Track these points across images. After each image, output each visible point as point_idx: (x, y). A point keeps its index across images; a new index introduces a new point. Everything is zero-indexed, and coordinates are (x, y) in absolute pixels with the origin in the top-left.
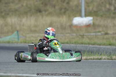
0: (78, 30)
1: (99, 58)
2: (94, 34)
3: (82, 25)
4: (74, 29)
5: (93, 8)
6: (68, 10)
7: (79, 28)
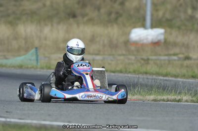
0: (138, 51)
1: (177, 99)
2: (166, 58)
3: (145, 41)
4: (133, 48)
5: (164, 14)
6: (121, 15)
7: (139, 46)
